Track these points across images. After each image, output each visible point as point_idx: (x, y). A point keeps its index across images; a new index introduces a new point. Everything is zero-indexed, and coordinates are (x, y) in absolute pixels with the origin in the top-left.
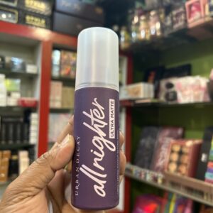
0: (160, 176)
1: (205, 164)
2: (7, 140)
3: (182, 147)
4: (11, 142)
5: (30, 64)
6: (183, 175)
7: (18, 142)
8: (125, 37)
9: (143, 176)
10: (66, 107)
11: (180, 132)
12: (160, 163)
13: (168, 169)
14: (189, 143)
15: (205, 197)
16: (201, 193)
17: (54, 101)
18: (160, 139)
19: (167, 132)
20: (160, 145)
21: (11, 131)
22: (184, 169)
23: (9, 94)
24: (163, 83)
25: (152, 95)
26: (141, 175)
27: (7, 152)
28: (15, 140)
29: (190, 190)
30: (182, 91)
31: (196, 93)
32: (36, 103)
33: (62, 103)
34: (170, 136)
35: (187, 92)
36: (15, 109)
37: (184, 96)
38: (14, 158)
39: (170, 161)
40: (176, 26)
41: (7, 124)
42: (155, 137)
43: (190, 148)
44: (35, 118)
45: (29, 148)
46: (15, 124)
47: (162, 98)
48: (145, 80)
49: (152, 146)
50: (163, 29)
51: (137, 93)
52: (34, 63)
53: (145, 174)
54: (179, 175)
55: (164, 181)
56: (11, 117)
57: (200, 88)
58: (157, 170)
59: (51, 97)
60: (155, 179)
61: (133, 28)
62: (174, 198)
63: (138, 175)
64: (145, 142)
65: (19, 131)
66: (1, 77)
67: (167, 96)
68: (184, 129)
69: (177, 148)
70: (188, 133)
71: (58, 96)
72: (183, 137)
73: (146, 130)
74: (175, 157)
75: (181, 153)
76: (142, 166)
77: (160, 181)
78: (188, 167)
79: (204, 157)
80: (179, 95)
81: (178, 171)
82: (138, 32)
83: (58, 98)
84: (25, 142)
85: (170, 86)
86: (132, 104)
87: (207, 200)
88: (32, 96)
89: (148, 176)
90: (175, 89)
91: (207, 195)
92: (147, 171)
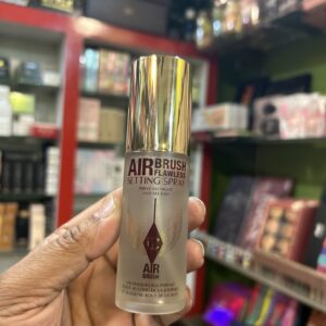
0: (247, 255)
1: (320, 241)
2: (12, 186)
3: (285, 210)
4: (17, 191)
5: (48, 70)
6: (284, 256)
7: (29, 191)
8: (204, 27)
9: (222, 253)
10: (106, 139)
11: (287, 186)
12: (253, 234)
13: (261, 245)
14: (297, 206)
15: (312, 296)
16: (307, 288)
17: (86, 129)
18: (256, 196)
19: (267, 186)
20: (254, 206)
21: (18, 174)
22: (285, 247)
23: (16, 117)
24: (260, 104)
26: (217, 252)
27: (13, 207)
28: (23, 187)
29: (290, 280)
30: (287, 119)
31: (312, 122)
32: (56, 132)
33: (100, 134)
34: (271, 192)
35: (295, 121)
37: (290, 126)
38: (24, 214)
39: (266, 233)
40: (283, 8)
41: (12, 163)
42: (247, 192)
43: (298, 213)
44: (54, 155)
45: (46, 201)
46: (25, 163)
47: (258, 132)
49: (243, 207)
50: (262, 14)
51: (219, 120)
52: (56, 70)
53: (225, 251)
54: (276, 256)
55: (252, 264)
56: (20, 152)
57: (317, 114)
58: (246, 245)
59: (81, 124)
60: (240, 260)
61: (216, 12)
63: (214, 250)
64: (233, 200)
65: (30, 175)
66: (2, 90)
67: (264, 126)
68: (295, 182)
69: (277, 213)
70: (301, 189)
71: (92, 122)
72: (292, 195)
73: (234, 181)
74: (274, 226)
75: (284, 220)
76: (225, 239)
77: (246, 263)
78: (292, 243)
79: (319, 230)
80: (283, 125)
81: (275, 249)
82: (223, 19)
83: (93, 125)
84: (39, 192)
85: (270, 109)
86: (208, 139)
87: (315, 300)
88: (54, 121)
89: (229, 254)
90: (278, 114)
91: (315, 291)
92: (229, 246)
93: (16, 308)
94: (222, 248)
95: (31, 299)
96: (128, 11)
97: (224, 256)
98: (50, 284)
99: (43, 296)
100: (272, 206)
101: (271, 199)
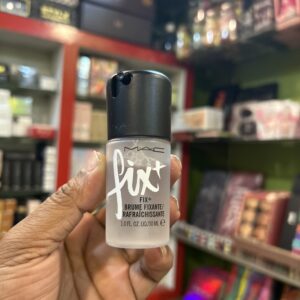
0: (228, 243)
1: (293, 228)
2: (11, 184)
3: (261, 201)
4: (17, 188)
6: (261, 241)
7: (28, 188)
9: (203, 241)
10: (96, 139)
11: (258, 179)
12: (229, 223)
13: (239, 232)
14: (271, 197)
15: (291, 275)
16: (286, 269)
17: (80, 130)
18: (229, 189)
19: (240, 180)
20: (229, 198)
21: (17, 172)
22: (262, 234)
23: (15, 119)
24: (237, 110)
25: (220, 125)
26: (199, 240)
27: (11, 202)
28: (22, 183)
29: (270, 263)
30: (264, 122)
31: (285, 125)
32: (53, 133)
33: (92, 134)
34: (244, 185)
35: (272, 124)
36: (24, 142)
37: (268, 129)
38: (21, 209)
39: (243, 222)
40: (259, 27)
41: (12, 162)
42: (222, 186)
43: (272, 204)
44: (51, 154)
46: (23, 162)
47: (235, 131)
48: (211, 103)
49: (218, 199)
50: (239, 30)
51: (199, 121)
52: (52, 75)
53: (207, 239)
54: (254, 241)
55: (233, 250)
57: (290, 118)
58: (224, 233)
59: (76, 125)
60: (221, 246)
61: (196, 28)
62: (246, 274)
63: (195, 238)
64: (208, 193)
65: (28, 173)
67: (242, 128)
68: (266, 176)
69: (253, 203)
70: (271, 182)
71: (85, 123)
72: (263, 188)
73: (209, 175)
74: (250, 216)
75: (259, 211)
76: (202, 227)
77: (227, 249)
78: (268, 230)
79: (291, 218)
80: (260, 128)
81: (253, 235)
82: (203, 34)
83: (86, 126)
84: (37, 189)
85: (247, 113)
86: (190, 139)
87: (294, 278)
88: (49, 122)
89: (210, 242)
90: (255, 118)
91: (294, 271)
92: (209, 234)
93: (20, 258)
94: (203, 236)
95: (33, 250)
96: (118, 24)
97: (206, 243)
98: (48, 235)
99: (44, 247)
100: (247, 198)
101: (246, 192)
